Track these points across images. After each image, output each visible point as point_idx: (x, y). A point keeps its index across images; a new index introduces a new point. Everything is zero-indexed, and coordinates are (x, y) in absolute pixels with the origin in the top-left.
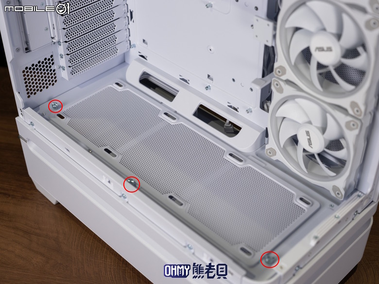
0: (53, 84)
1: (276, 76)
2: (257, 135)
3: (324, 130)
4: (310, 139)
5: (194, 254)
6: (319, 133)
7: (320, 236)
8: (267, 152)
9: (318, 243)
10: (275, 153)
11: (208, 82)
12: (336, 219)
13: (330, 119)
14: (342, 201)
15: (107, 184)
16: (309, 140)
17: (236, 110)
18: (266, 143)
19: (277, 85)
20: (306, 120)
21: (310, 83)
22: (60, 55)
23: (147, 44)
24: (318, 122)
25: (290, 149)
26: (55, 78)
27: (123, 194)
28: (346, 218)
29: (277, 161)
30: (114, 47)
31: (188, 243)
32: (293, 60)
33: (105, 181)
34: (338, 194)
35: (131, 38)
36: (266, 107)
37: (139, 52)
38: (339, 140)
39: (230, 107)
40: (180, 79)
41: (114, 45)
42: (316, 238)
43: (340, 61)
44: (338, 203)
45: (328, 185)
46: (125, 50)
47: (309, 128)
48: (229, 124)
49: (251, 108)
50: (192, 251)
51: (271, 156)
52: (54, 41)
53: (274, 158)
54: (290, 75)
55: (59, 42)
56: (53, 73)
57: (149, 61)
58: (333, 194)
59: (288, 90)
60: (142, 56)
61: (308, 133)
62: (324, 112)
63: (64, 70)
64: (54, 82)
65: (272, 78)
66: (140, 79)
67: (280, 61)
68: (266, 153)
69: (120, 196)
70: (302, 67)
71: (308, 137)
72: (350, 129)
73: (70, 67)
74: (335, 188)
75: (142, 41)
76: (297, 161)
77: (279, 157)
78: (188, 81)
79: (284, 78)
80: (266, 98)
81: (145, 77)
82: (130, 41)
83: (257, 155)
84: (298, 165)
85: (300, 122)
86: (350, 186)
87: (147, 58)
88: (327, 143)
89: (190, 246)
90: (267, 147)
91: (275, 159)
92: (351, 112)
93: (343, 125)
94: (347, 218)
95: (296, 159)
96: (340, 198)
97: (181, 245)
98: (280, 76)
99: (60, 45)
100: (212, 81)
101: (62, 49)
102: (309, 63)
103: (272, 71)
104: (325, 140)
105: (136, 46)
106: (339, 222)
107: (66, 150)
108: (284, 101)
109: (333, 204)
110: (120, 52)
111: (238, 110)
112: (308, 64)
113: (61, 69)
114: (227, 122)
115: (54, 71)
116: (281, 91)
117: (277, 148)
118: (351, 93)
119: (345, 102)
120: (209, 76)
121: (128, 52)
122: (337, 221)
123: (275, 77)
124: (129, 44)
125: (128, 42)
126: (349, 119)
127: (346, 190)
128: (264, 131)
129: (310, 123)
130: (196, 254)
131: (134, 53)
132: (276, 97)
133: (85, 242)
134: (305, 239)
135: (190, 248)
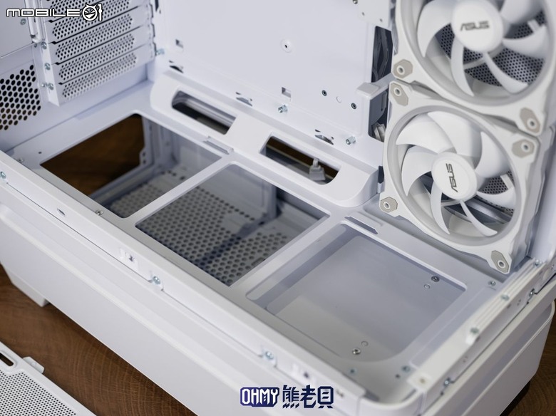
0: (35, 113)
1: (396, 77)
2: (366, 178)
3: (475, 161)
4: (453, 177)
5: (275, 366)
6: (469, 167)
7: (481, 328)
8: (382, 204)
9: (478, 339)
10: (396, 206)
11: (283, 100)
12: (503, 301)
13: (486, 142)
14: (508, 276)
15: (128, 263)
16: (452, 179)
17: (329, 141)
18: (379, 191)
19: (398, 91)
20: (447, 146)
21: (453, 85)
22: (46, 65)
23: (182, 46)
24: (465, 149)
25: (419, 197)
26: (38, 102)
27: (155, 277)
28: (518, 299)
29: (400, 218)
30: (130, 53)
31: (266, 350)
32: (423, 50)
33: (124, 258)
34: (501, 263)
35: (156, 40)
36: (377, 133)
37: (171, 62)
38: (499, 178)
39: (319, 137)
40: (238, 99)
41: (130, 49)
42: (474, 331)
43: (502, 45)
44: (502, 279)
45: (483, 251)
46: (148, 60)
47: (451, 159)
48: (317, 167)
49: (354, 136)
50: (273, 362)
51: (389, 211)
52: (35, 41)
53: (394, 214)
54: (420, 74)
55: (43, 43)
56: (35, 95)
57: (186, 74)
58: (492, 265)
59: (417, 100)
60: (175, 68)
61: (449, 167)
62: (477, 130)
63: (52, 88)
64: (36, 109)
65: (389, 82)
66: (173, 103)
67: (402, 53)
68: (380, 207)
69: (150, 281)
70: (437, 60)
71: (451, 175)
72: (521, 155)
73: (61, 84)
74: (496, 255)
75: (175, 43)
76: (431, 216)
77: (403, 211)
78: (250, 101)
79: (409, 79)
80: (378, 118)
81: (180, 100)
82: (155, 45)
83: (366, 211)
84: (433, 222)
85: (436, 150)
86: (519, 251)
87: (183, 70)
88: (481, 183)
89: (269, 354)
90: (383, 196)
91: (395, 216)
92: (521, 126)
93: (508, 149)
94: (520, 301)
95: (429, 214)
96: (504, 270)
97: (254, 353)
98: (403, 77)
99: (45, 48)
100: (289, 98)
101: (47, 56)
102: (449, 55)
103: (388, 70)
104: (477, 176)
105: (165, 51)
106: (509, 306)
107: (59, 213)
108: (410, 119)
109: (494, 281)
110: (140, 62)
111: (333, 141)
112: (447, 57)
113: (47, 88)
114: (315, 162)
115: (36, 91)
116: (404, 101)
117: (398, 196)
118: (521, 94)
119: (511, 111)
120: (284, 90)
121: (152, 62)
122: (507, 303)
123: (394, 79)
124: (153, 50)
125: (153, 46)
126: (518, 137)
127: (514, 257)
128: (375, 173)
129: (453, 150)
130: (280, 366)
131: (161, 64)
132: (397, 112)
133: (94, 363)
134: (458, 334)
135: (270, 358)
